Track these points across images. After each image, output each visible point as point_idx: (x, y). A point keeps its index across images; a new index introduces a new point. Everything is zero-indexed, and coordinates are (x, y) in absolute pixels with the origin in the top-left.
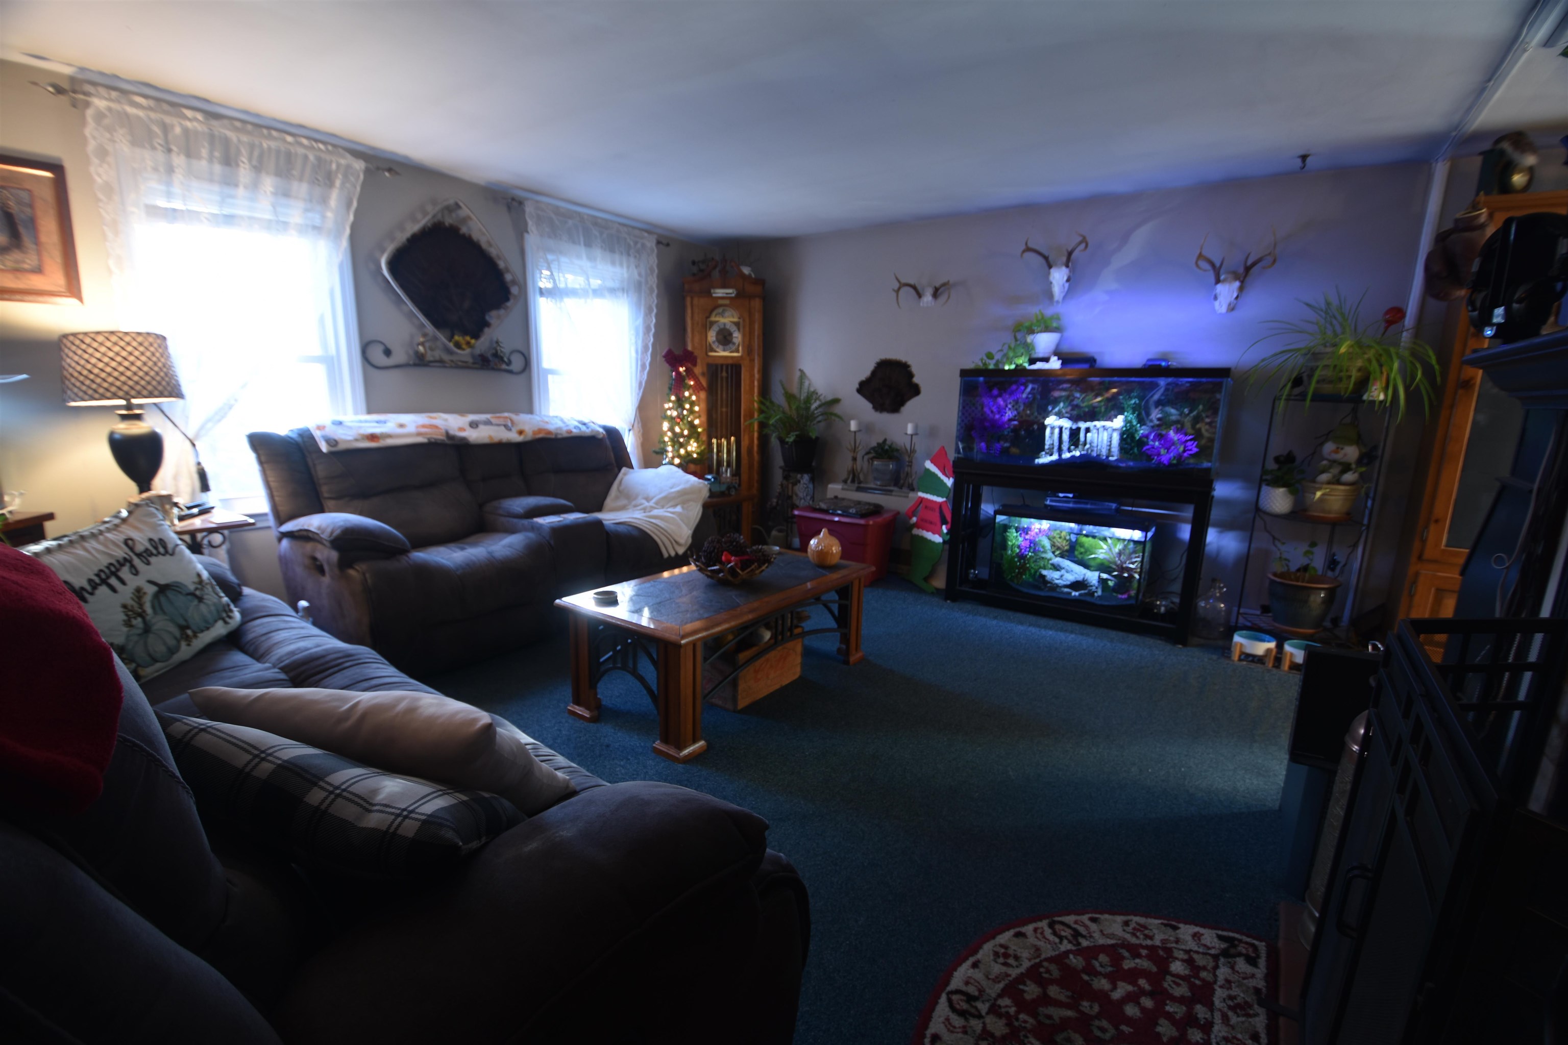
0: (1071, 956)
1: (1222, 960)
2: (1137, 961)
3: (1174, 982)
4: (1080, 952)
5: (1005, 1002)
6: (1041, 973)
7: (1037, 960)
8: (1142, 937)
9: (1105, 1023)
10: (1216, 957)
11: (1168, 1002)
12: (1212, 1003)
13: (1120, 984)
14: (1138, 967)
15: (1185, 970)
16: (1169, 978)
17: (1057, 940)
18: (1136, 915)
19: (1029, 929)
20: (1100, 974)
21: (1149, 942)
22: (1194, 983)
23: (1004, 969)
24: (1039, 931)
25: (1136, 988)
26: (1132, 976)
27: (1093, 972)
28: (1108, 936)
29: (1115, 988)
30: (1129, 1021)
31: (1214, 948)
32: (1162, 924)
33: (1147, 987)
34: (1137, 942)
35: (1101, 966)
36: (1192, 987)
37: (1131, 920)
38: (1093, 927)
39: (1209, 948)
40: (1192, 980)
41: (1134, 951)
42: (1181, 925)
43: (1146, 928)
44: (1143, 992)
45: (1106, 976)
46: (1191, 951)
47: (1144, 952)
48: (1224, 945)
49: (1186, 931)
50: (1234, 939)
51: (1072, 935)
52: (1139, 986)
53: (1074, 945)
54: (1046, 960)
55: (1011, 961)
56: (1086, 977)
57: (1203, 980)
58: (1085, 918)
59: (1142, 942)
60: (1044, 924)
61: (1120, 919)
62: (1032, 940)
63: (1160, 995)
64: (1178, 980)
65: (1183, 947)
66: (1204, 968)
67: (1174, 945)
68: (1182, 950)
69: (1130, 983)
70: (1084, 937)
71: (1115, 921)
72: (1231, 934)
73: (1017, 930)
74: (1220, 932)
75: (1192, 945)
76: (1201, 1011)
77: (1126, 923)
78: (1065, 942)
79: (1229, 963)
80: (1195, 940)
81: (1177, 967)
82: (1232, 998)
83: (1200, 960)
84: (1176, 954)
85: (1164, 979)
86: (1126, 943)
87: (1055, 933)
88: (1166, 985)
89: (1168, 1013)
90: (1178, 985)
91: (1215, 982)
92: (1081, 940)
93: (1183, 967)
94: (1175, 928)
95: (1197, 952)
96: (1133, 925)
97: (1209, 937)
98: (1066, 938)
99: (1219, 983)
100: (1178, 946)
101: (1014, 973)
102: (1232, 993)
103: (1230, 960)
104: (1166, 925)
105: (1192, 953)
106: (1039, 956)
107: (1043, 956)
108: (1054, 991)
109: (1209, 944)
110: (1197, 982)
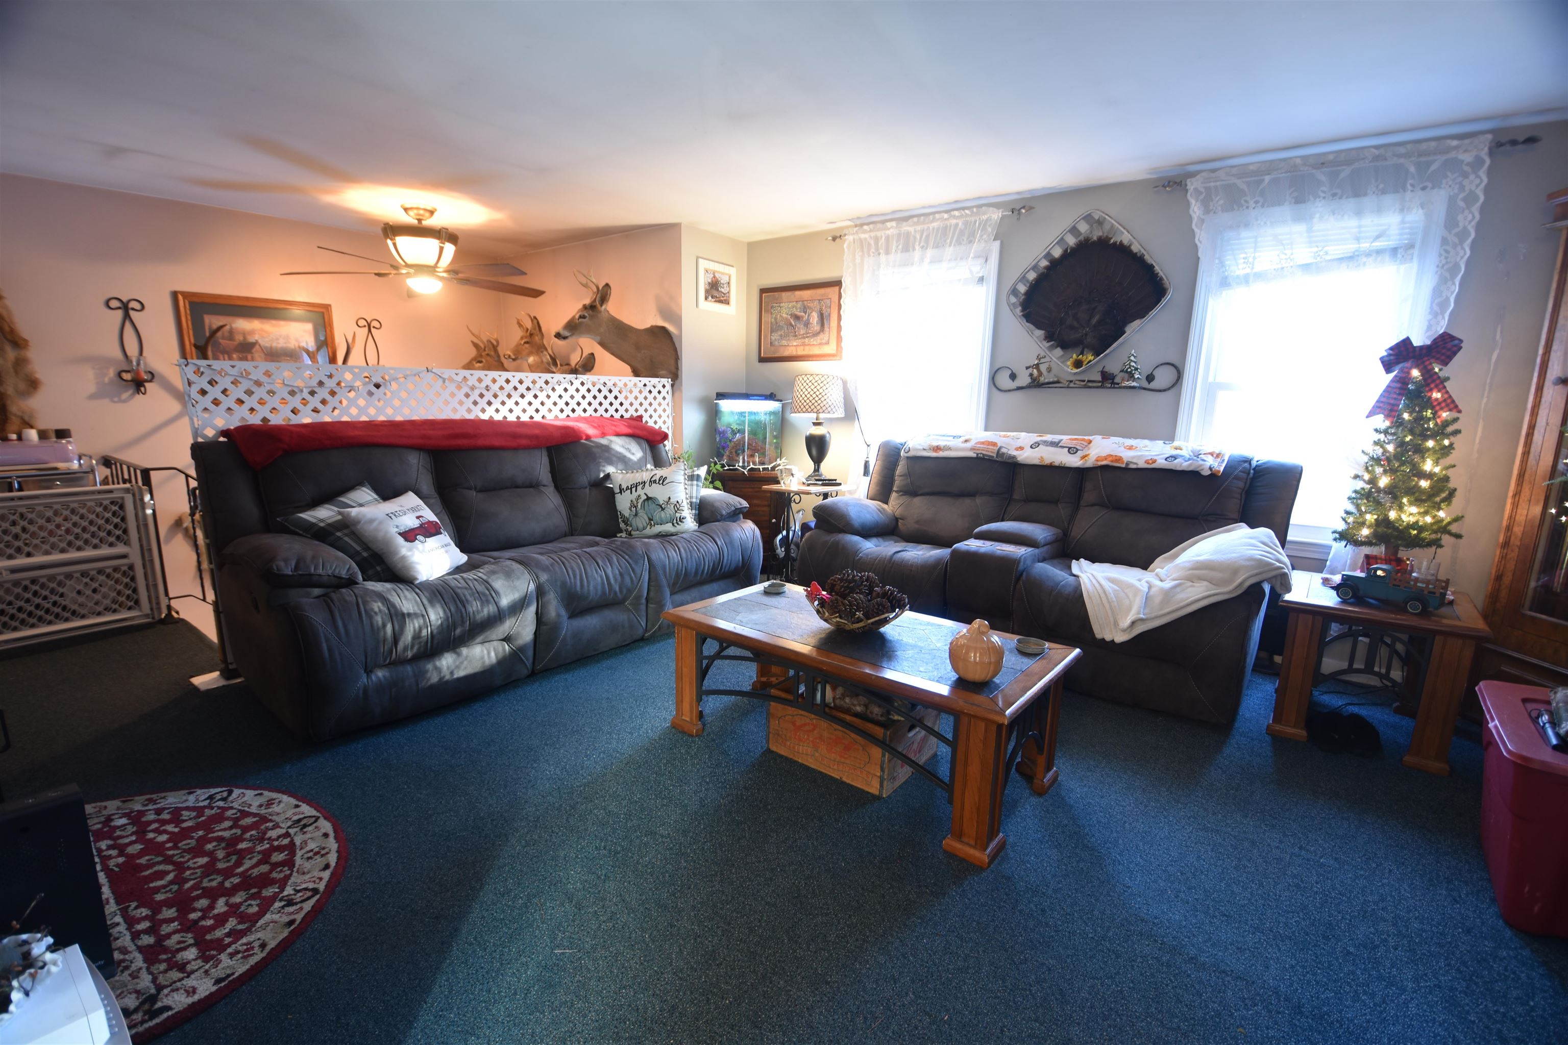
0: (277, 890)
1: (153, 991)
2: (227, 930)
3: (184, 942)
4: (274, 898)
5: (286, 841)
6: (284, 867)
7: (295, 869)
8: (240, 948)
9: (214, 884)
10: (160, 988)
11: (179, 927)
12: (140, 952)
13: (225, 909)
14: (222, 928)
15: (182, 957)
16: (192, 941)
17: (298, 888)
18: (263, 959)
19: (326, 875)
20: (245, 901)
21: (230, 950)
22: (166, 953)
23: (308, 848)
24: (317, 881)
25: (211, 915)
26: (221, 920)
27: (253, 897)
28: (267, 924)
29: (227, 904)
30: (198, 898)
31: (166, 996)
32: (233, 974)
33: (203, 923)
34: (240, 942)
35: (250, 905)
36: (166, 950)
37: (262, 951)
38: (286, 919)
39: (173, 991)
40: (170, 955)
41: (236, 935)
42: (215, 988)
43: (244, 957)
44: (203, 918)
45: (241, 904)
46: (188, 977)
47: (227, 940)
48: (159, 1004)
49: (205, 987)
50: (151, 1019)
51: (292, 899)
52: (210, 918)
53: (283, 897)
54: (291, 875)
55: (311, 854)
56: (254, 891)
57: (160, 962)
58: (299, 917)
59: (236, 945)
60: (322, 887)
61: (272, 944)
62: (316, 874)
63: (188, 927)
64: (182, 945)
65: (197, 974)
66: (165, 971)
67: (207, 967)
68: (197, 970)
69: (218, 915)
70: (283, 907)
71: (274, 938)
72: (157, 1021)
73: (331, 869)
74: (170, 1013)
75: (190, 982)
76: (148, 940)
77: (263, 946)
78: (292, 892)
79: (143, 994)
80: (189, 987)
81: (191, 954)
82: (127, 968)
83: (175, 975)
84: (200, 962)
85: (194, 938)
86: (248, 933)
87: (306, 889)
88: (190, 935)
89: (173, 922)
90: (179, 942)
91: (148, 969)
92: (283, 903)
93: (185, 957)
94: (218, 981)
95: (180, 980)
96: (256, 950)
97: (178, 1001)
98: (295, 895)
99: (144, 970)
100: (202, 970)
101: (299, 854)
102: (127, 973)
103: (144, 996)
104: (229, 976)
105: (185, 975)
106: (298, 872)
107: (295, 874)
108: (265, 868)
109: (175, 994)
110: (164, 957)
